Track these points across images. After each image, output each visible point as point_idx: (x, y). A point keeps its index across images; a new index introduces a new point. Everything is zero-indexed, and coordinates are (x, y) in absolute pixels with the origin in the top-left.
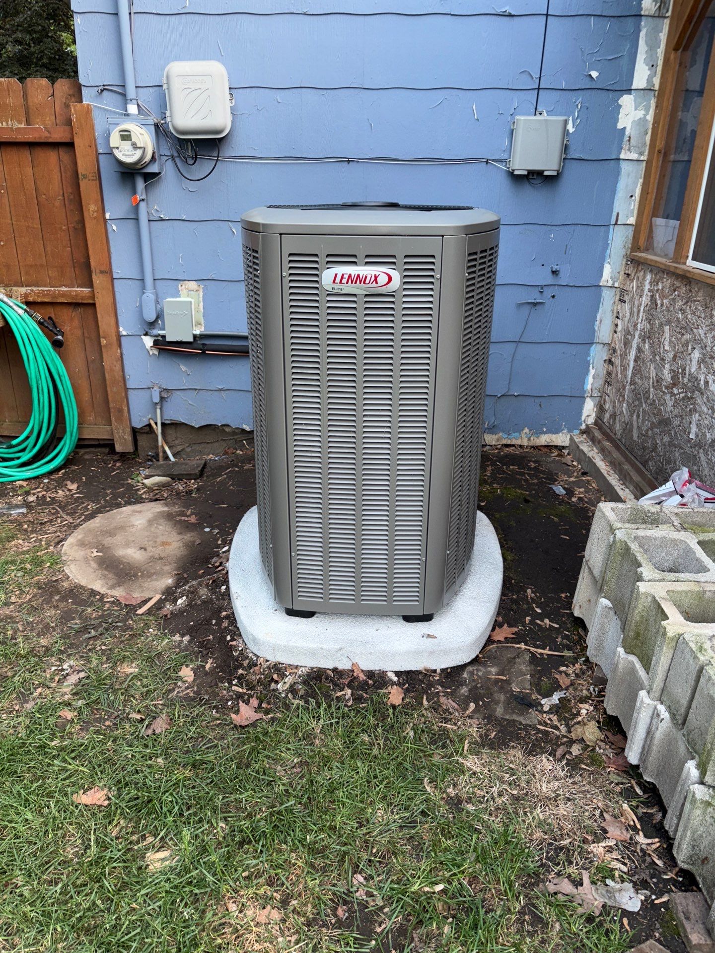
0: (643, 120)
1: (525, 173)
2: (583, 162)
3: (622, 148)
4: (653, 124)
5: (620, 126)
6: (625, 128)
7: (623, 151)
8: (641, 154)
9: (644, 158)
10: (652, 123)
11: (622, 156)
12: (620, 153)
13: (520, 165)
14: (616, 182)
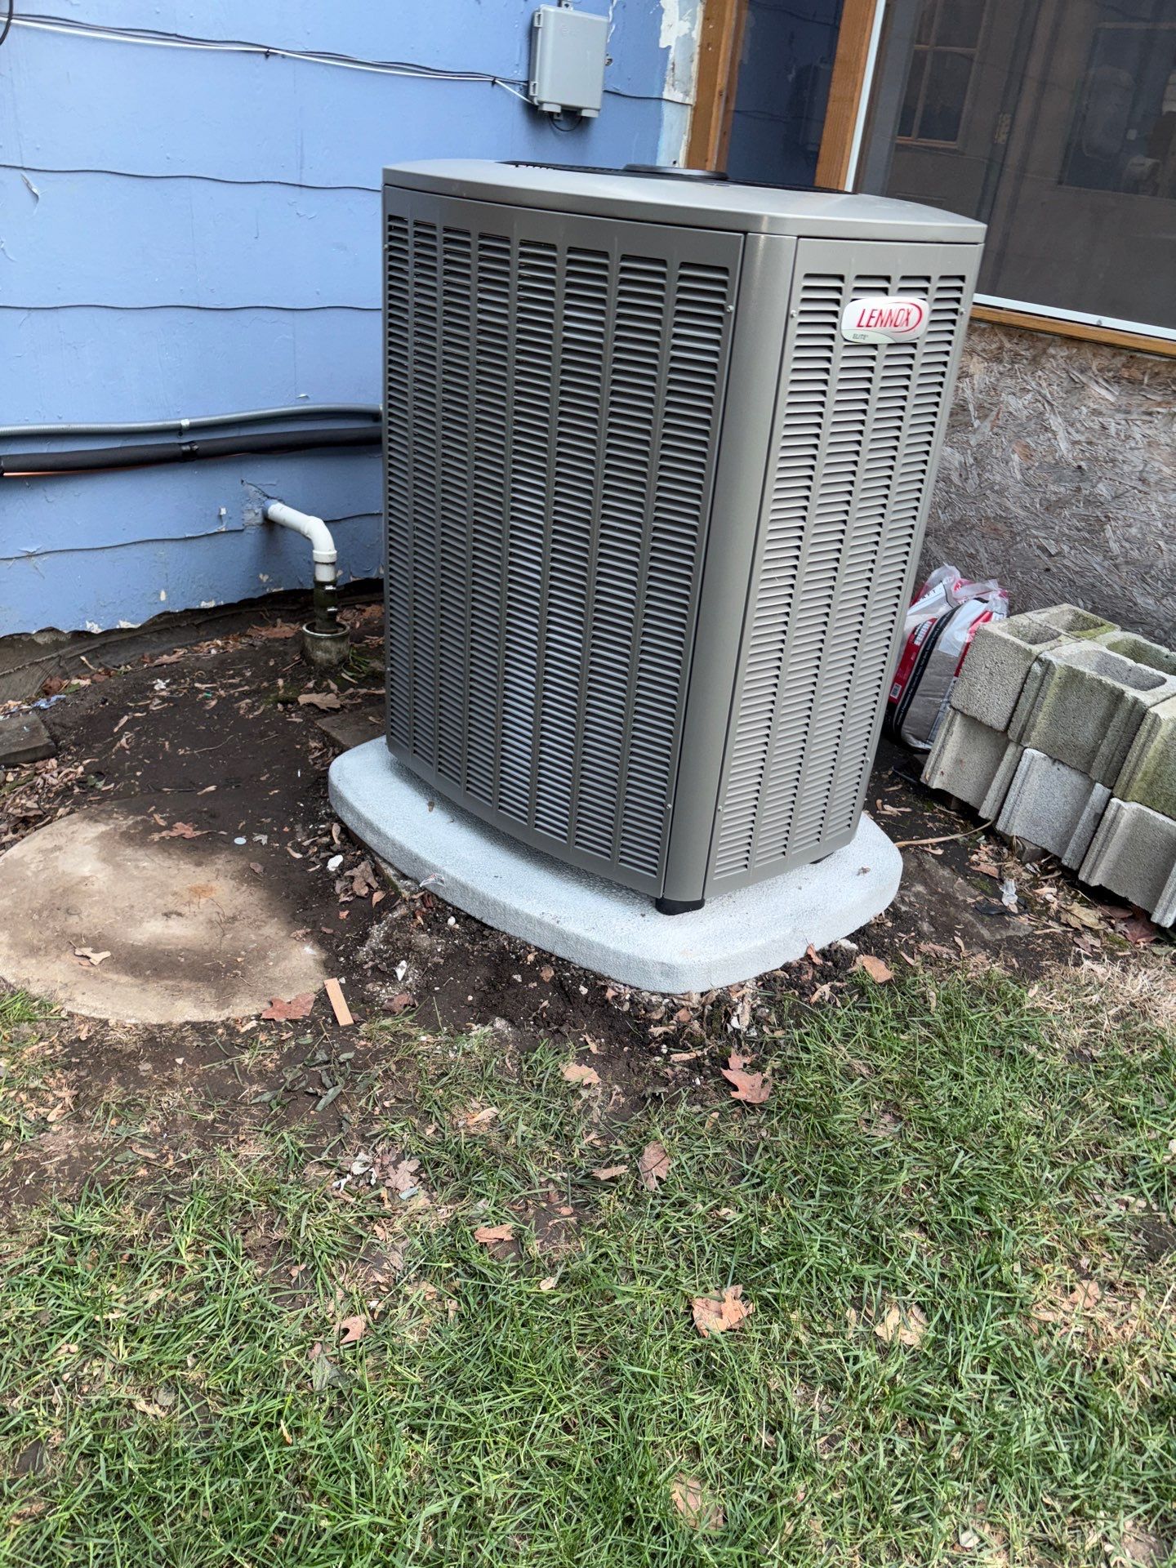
0: (688, 37)
1: (558, 110)
2: (618, 98)
3: (664, 81)
4: (701, 46)
5: (663, 45)
6: (669, 48)
7: (666, 89)
8: (686, 94)
9: (690, 100)
10: (698, 43)
11: (666, 95)
12: (662, 89)
13: (551, 95)
14: (658, 138)
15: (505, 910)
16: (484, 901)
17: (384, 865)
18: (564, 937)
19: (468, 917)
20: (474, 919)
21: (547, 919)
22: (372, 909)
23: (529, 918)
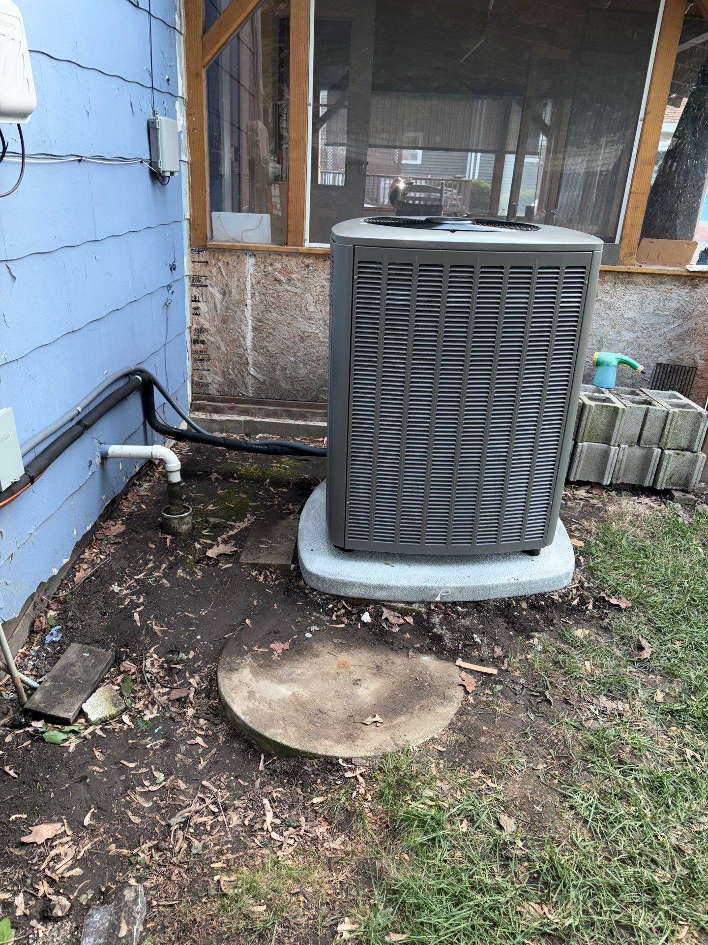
0: (183, 125)
4: (188, 130)
5: (178, 130)
8: (186, 156)
9: (187, 159)
10: (186, 128)
14: (181, 181)
15: (489, 588)
16: (475, 589)
17: (394, 604)
18: (522, 585)
19: (465, 602)
20: (469, 602)
21: (513, 581)
22: (414, 627)
23: (504, 585)
